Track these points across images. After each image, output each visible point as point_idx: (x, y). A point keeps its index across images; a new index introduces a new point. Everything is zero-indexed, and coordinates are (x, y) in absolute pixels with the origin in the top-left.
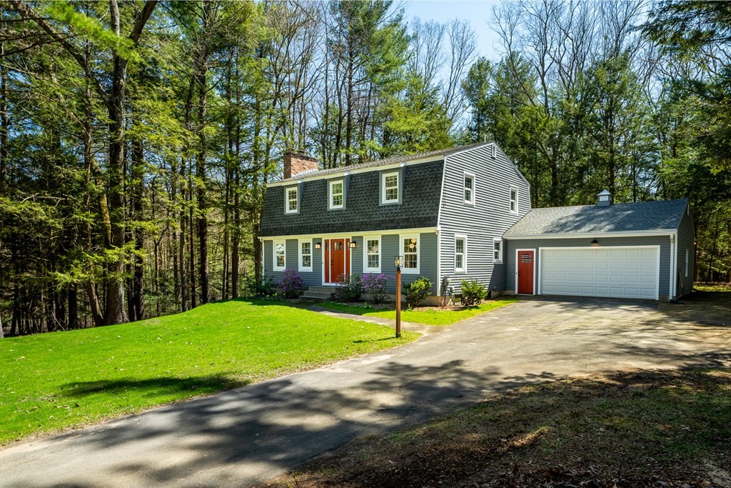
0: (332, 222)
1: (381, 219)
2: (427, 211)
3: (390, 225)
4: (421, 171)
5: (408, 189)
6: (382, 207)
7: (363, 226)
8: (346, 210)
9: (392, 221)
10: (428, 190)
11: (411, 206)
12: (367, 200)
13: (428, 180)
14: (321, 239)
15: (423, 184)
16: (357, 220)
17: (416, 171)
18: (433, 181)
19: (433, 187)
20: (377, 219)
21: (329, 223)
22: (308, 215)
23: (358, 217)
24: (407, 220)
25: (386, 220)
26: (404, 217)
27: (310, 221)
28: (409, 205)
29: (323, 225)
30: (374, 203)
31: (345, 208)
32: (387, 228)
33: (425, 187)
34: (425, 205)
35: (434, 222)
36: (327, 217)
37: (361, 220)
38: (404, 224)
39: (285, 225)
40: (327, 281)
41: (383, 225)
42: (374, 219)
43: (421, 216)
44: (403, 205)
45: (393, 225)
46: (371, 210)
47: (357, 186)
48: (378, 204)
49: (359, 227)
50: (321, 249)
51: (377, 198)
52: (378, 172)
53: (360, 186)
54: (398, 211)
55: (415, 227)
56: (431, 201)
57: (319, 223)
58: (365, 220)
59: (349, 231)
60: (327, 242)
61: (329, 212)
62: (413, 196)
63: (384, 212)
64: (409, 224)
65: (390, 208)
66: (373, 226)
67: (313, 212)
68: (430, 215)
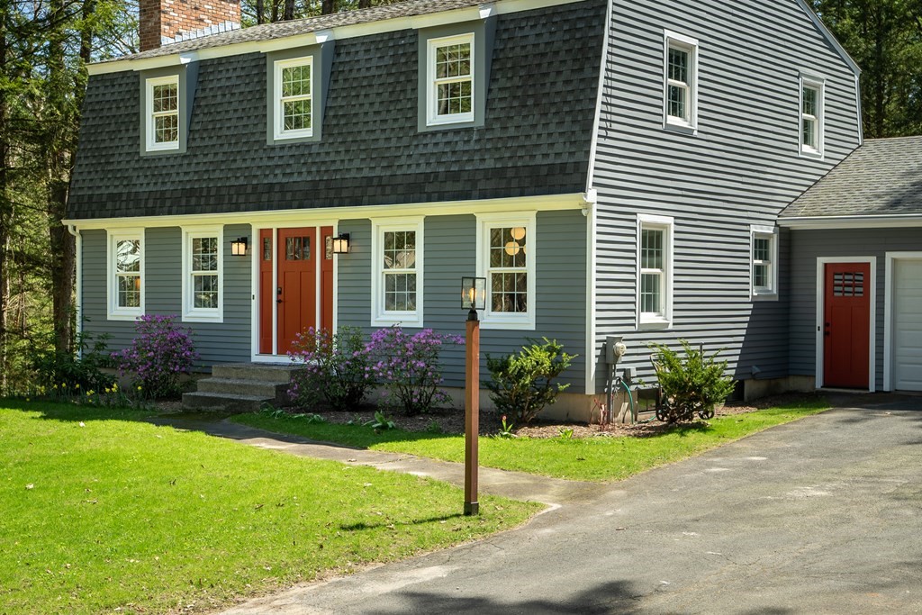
0: (280, 179)
1: (423, 169)
2: (558, 148)
3: (449, 187)
4: (539, 30)
5: (503, 82)
6: (425, 135)
7: (371, 191)
8: (322, 145)
9: (454, 177)
10: (560, 87)
11: (512, 132)
12: (383, 116)
13: (562, 56)
14: (248, 227)
15: (544, 69)
16: (353, 174)
17: (527, 31)
18: (575, 60)
19: (576, 76)
20: (413, 170)
21: (271, 179)
22: (210, 158)
23: (357, 163)
24: (499, 173)
25: (436, 174)
26: (490, 164)
27: (217, 174)
28: (504, 128)
29: (255, 187)
30: (401, 123)
31: (319, 139)
32: (442, 197)
33: (552, 77)
34: (552, 128)
35: (576, 178)
36: (266, 162)
37: (366, 173)
38: (491, 185)
39: (143, 186)
40: (266, 349)
41: (428, 188)
42: (404, 170)
43: (539, 161)
44: (488, 128)
45: (459, 187)
46: (393, 143)
47: (354, 74)
48: (414, 127)
49: (358, 192)
50: (247, 255)
51: (413, 108)
52: (414, 33)
53: (363, 73)
54: (472, 146)
55: (522, 194)
56: (568, 119)
57: (242, 181)
58: (378, 172)
59: (331, 205)
60: (265, 235)
61: (273, 148)
62: (515, 104)
63: (430, 149)
64: (503, 184)
65: (450, 137)
66: (400, 190)
67: (226, 148)
68: (564, 159)
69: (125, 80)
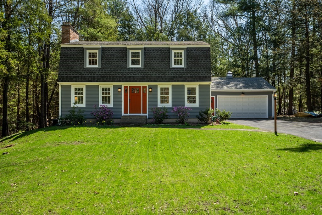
0: (132, 75)
1: (173, 75)
2: (204, 73)
3: (180, 79)
4: (196, 51)
5: (189, 60)
6: (172, 69)
7: (159, 79)
8: (144, 69)
9: (181, 77)
10: (203, 62)
11: (193, 69)
12: (160, 64)
13: (202, 56)
14: (122, 85)
15: (199, 58)
16: (154, 75)
17: (193, 51)
18: (205, 58)
19: (206, 61)
20: (170, 75)
21: (130, 75)
22: (109, 69)
23: (155, 73)
24: (192, 77)
25: (176, 77)
26: (189, 75)
27: (112, 73)
29: (125, 77)
30: (165, 66)
31: (143, 67)
32: (175, 81)
33: (201, 60)
34: (202, 69)
35: (209, 79)
36: (127, 71)
37: (157, 75)
38: (190, 79)
39: (86, 75)
40: (126, 112)
41: (175, 79)
42: (168, 75)
43: (200, 75)
44: (187, 68)
45: (182, 79)
46: (164, 70)
47: (150, 55)
48: (169, 67)
49: (156, 79)
50: (121, 92)
51: (169, 63)
52: (169, 48)
53: (153, 55)
54: (184, 71)
55: (197, 81)
56: (205, 68)
57: (120, 75)
58: (161, 75)
59: (149, 81)
60: (126, 88)
61: (129, 69)
62: (193, 64)
63: (174, 71)
64: (193, 79)
65: (178, 69)
66: (167, 79)
67: (114, 68)
68: (206, 75)
69: (75, 49)
